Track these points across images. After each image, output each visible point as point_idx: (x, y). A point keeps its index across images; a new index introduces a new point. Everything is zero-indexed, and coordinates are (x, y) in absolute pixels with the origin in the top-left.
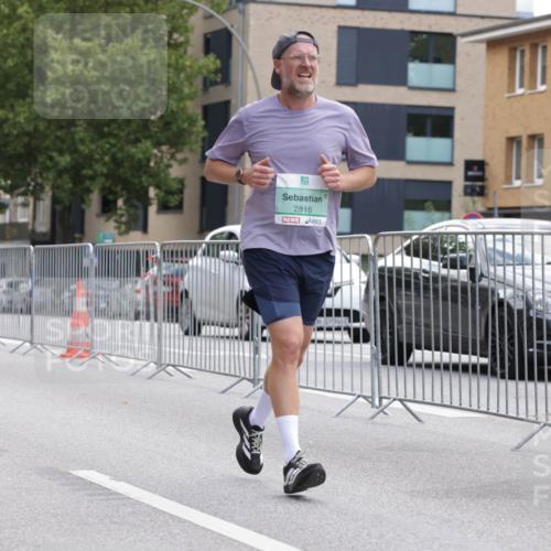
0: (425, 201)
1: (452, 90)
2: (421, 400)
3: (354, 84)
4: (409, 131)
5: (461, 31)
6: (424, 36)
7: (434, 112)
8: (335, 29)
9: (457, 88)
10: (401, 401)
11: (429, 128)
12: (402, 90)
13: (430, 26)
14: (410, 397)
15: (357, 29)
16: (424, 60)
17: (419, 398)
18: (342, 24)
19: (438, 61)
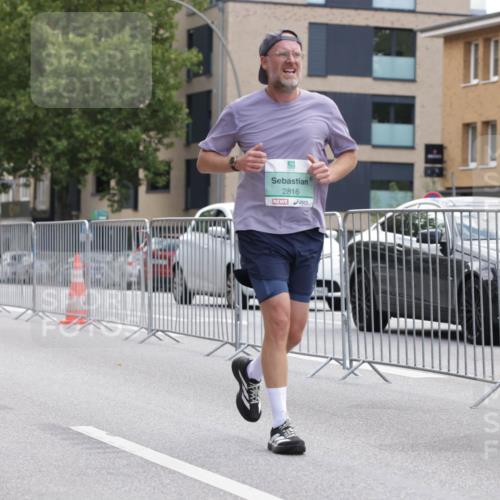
0: (389, 182)
1: (413, 81)
2: (388, 362)
3: (324, 75)
4: (374, 118)
5: (421, 27)
6: (388, 32)
7: (397, 101)
8: (306, 25)
9: (418, 79)
10: (370, 363)
11: (392, 115)
12: (367, 81)
13: (392, 23)
14: (378, 359)
15: (327, 25)
16: (387, 53)
17: (386, 361)
18: (313, 20)
19: (400, 54)
